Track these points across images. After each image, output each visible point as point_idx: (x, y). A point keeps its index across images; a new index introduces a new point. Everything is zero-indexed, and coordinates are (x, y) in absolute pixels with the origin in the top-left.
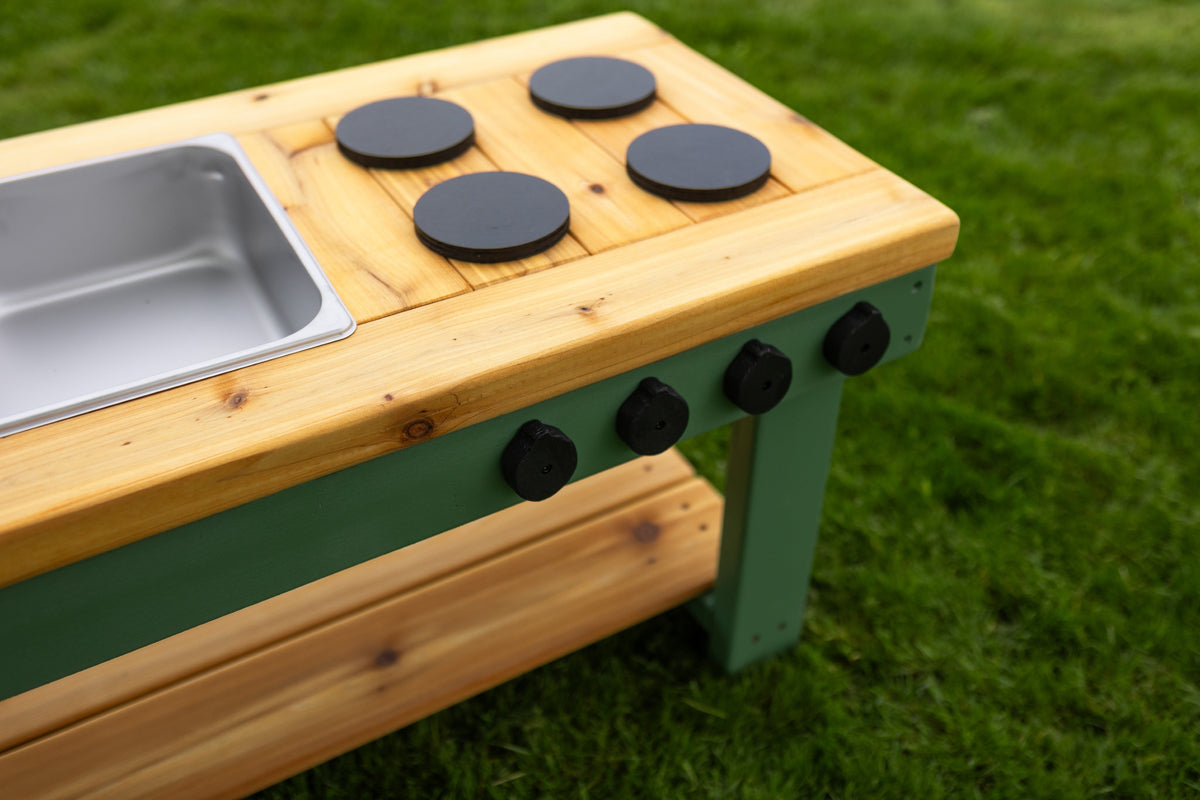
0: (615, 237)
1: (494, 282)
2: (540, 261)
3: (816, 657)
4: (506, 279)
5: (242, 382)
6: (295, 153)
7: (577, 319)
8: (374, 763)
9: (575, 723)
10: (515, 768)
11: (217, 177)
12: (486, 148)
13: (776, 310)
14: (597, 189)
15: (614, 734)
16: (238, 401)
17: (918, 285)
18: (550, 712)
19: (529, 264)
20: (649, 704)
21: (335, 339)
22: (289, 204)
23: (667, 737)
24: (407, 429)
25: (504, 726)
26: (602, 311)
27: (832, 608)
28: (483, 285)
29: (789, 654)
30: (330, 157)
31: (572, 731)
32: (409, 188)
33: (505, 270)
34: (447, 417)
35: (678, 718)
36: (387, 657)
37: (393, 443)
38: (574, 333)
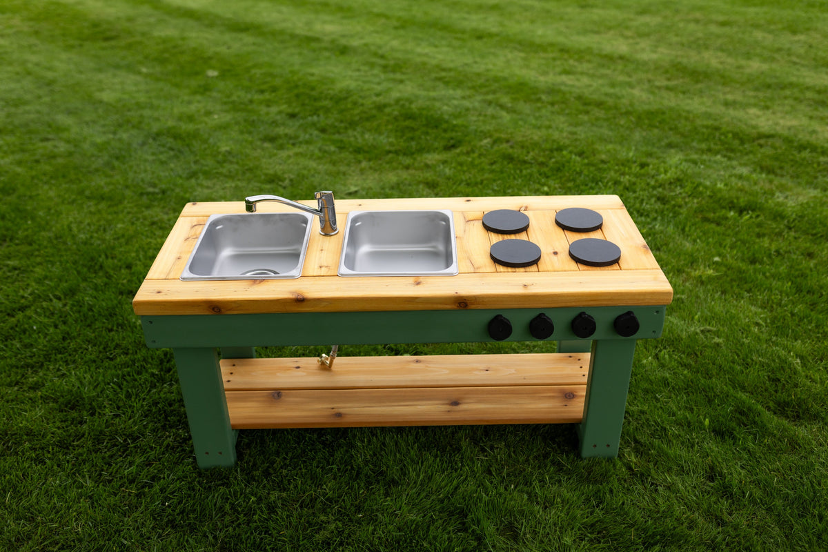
0: (550, 268)
1: (504, 272)
2: (522, 270)
3: (619, 464)
4: (508, 272)
5: (421, 279)
6: (469, 221)
7: (522, 287)
8: (439, 438)
9: (514, 452)
10: (486, 456)
11: (444, 223)
12: (529, 233)
13: (591, 303)
14: (555, 253)
15: (527, 460)
16: (418, 284)
17: (657, 312)
18: (507, 446)
19: (517, 270)
20: (546, 456)
21: (451, 275)
22: (458, 236)
23: (546, 466)
24: (460, 303)
25: (489, 443)
26: (529, 287)
27: (637, 451)
28: (501, 272)
29: (610, 460)
30: (479, 225)
31: (512, 454)
32: (496, 238)
33: (510, 269)
34: (472, 304)
35: (553, 463)
36: (456, 403)
37: (454, 307)
38: (517, 290)
